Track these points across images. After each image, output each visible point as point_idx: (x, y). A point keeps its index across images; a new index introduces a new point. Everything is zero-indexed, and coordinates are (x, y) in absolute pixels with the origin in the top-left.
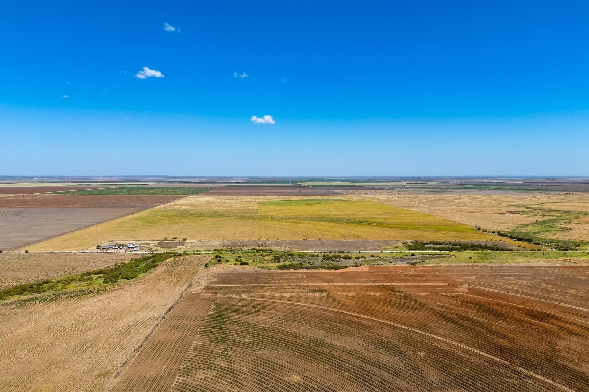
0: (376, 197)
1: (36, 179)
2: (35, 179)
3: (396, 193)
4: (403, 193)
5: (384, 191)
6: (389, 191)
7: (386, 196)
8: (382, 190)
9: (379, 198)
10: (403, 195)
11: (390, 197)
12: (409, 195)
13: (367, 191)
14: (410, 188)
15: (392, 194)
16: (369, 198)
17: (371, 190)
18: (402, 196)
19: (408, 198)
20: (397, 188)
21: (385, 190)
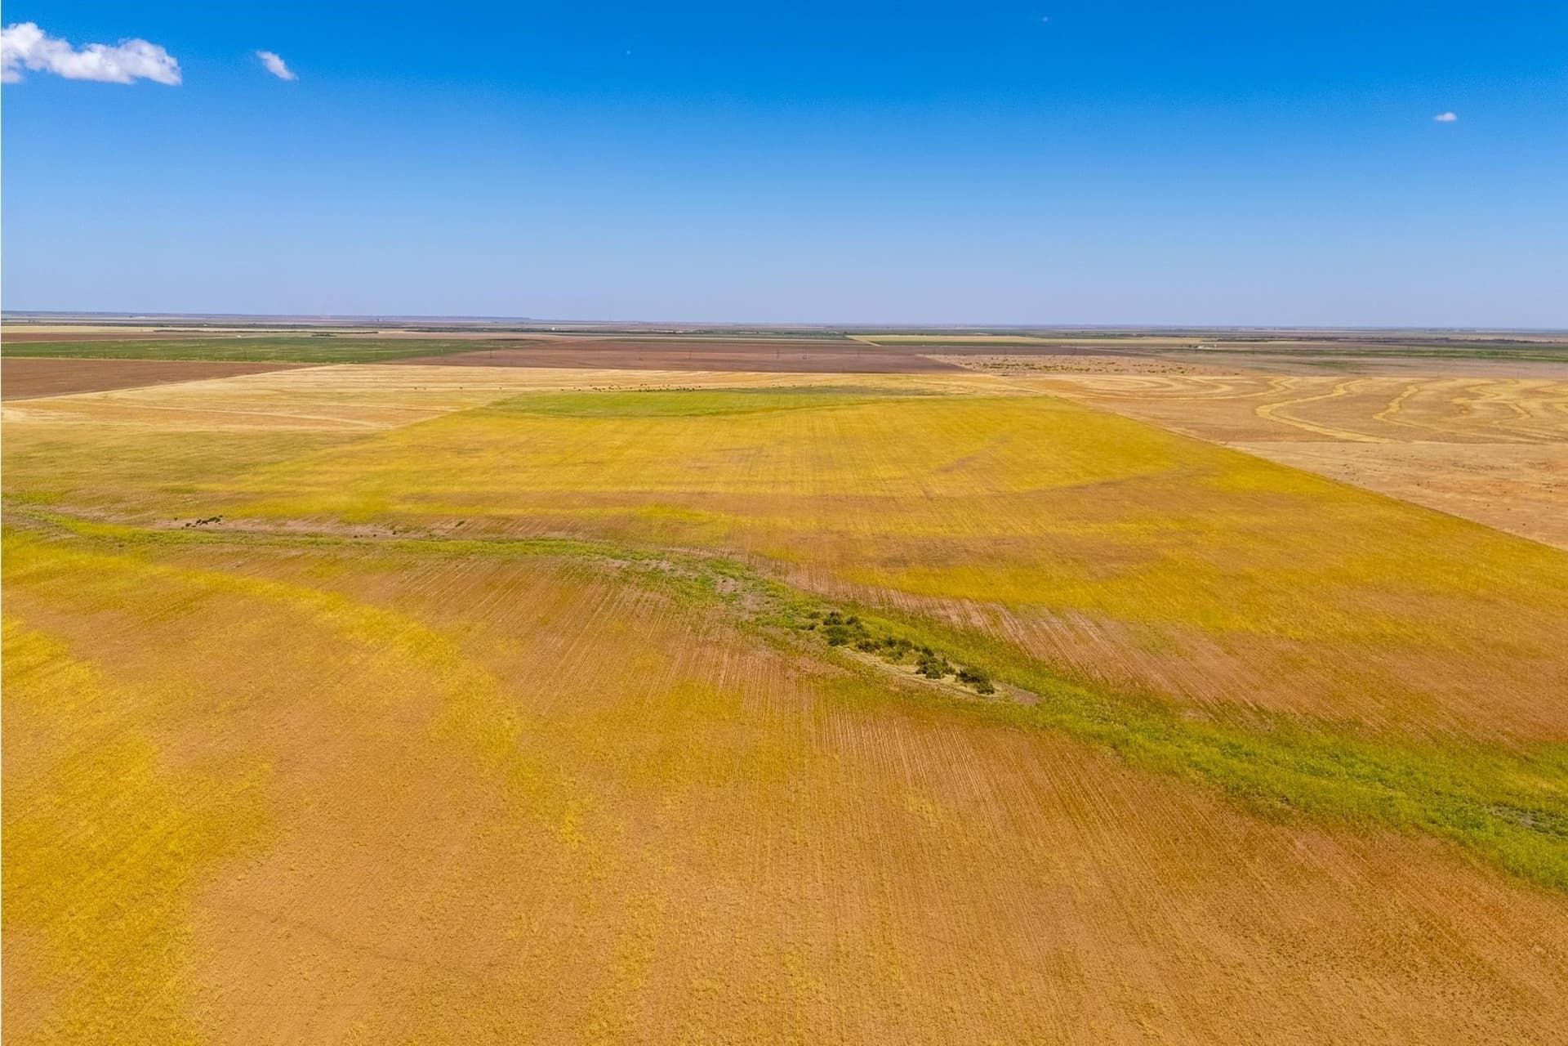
0: (1086, 380)
1: (144, 318)
2: (137, 318)
3: (1170, 365)
4: (1200, 368)
5: (1124, 361)
6: (1143, 361)
7: (1132, 380)
8: (1113, 358)
9: (1095, 386)
10: (1201, 374)
11: (1147, 381)
12: (1224, 374)
13: (1059, 360)
14: (1217, 351)
15: (1155, 369)
16: (1050, 384)
17: (1076, 358)
18: (1195, 378)
19: (1226, 388)
20: (1169, 350)
21: (1127, 358)
